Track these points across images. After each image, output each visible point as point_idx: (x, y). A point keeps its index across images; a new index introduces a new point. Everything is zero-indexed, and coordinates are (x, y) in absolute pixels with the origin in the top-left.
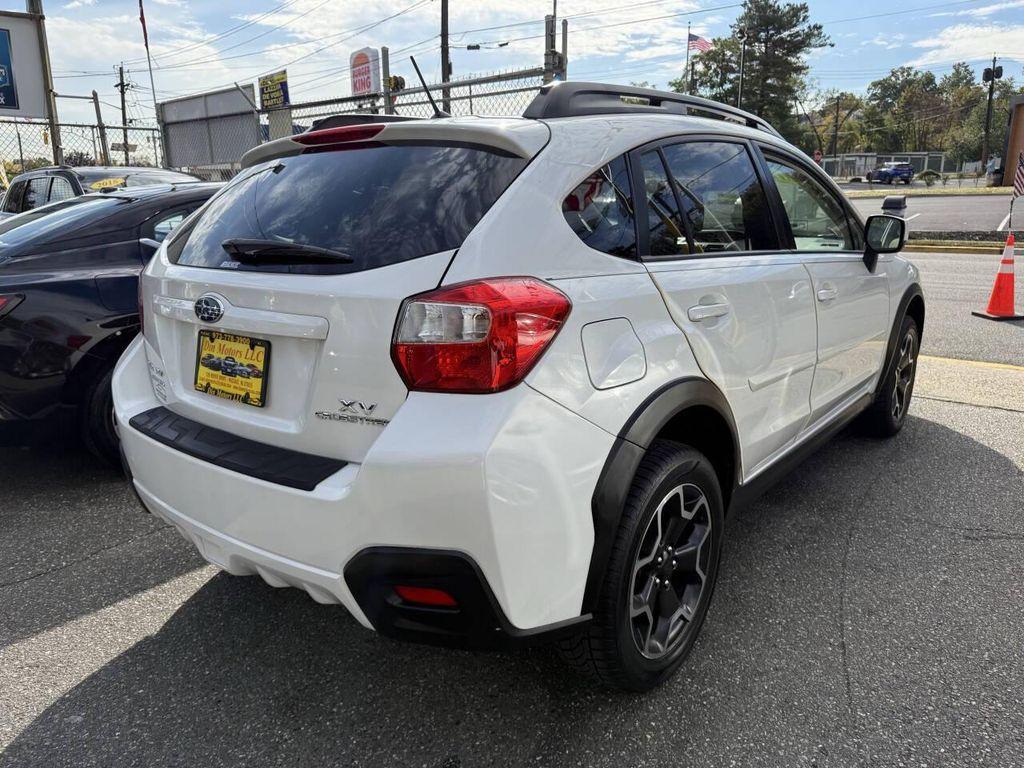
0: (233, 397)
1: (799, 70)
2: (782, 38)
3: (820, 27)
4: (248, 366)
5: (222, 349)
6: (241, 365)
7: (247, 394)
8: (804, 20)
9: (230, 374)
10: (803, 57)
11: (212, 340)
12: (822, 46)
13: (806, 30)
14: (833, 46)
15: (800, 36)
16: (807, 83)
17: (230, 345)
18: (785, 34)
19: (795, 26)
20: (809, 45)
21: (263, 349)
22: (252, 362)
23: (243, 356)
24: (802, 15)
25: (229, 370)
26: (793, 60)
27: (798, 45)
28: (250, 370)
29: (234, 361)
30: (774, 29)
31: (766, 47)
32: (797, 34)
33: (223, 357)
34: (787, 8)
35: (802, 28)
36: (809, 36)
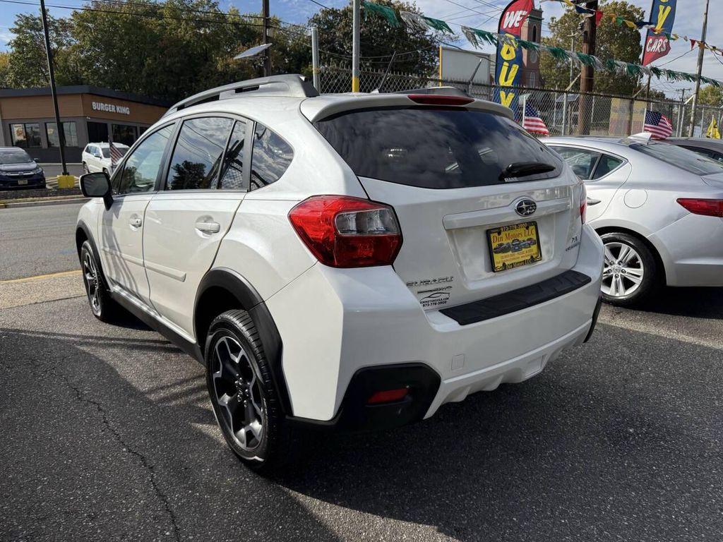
0: (524, 263)
4: (528, 240)
5: (508, 237)
6: (524, 241)
7: (532, 257)
9: (518, 250)
11: (499, 233)
17: (512, 232)
21: (534, 227)
22: (529, 237)
23: (523, 235)
25: (517, 248)
28: (529, 242)
29: (518, 240)
33: (510, 241)
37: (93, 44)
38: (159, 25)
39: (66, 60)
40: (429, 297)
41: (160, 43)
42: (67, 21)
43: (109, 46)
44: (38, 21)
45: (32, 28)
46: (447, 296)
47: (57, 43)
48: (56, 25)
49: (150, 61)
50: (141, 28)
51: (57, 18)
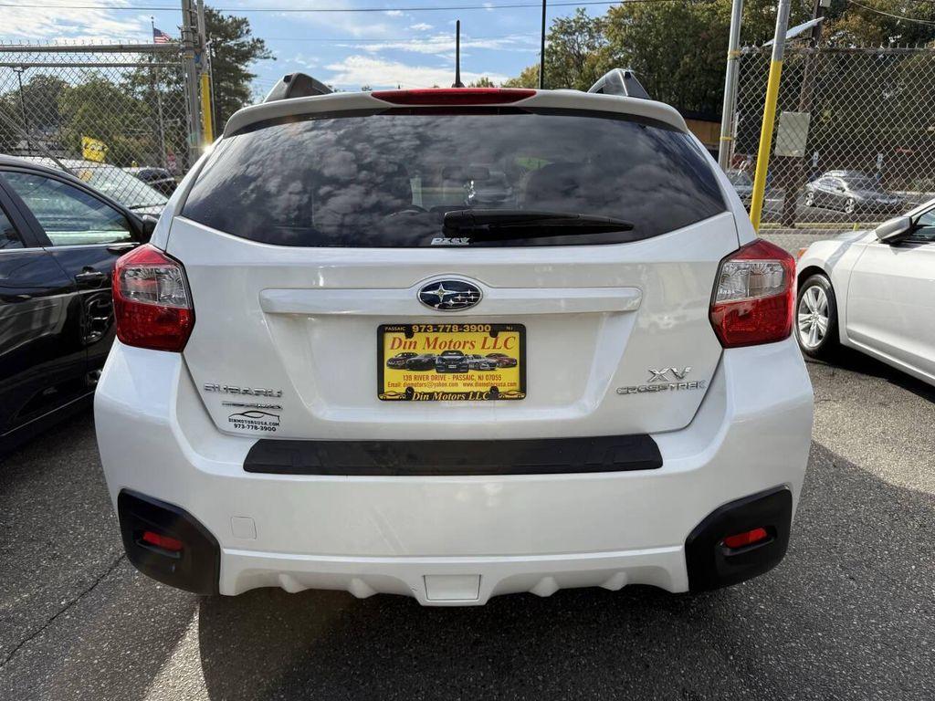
0: (469, 396)
1: (248, 77)
2: (230, 47)
3: (262, 42)
4: (490, 356)
5: (431, 345)
6: (476, 357)
7: (494, 388)
8: (247, 32)
9: (455, 371)
10: (250, 67)
11: (410, 335)
12: (265, 58)
13: (251, 42)
14: (275, 59)
15: (245, 46)
16: (252, 89)
17: (447, 337)
18: (232, 43)
19: (239, 37)
20: (254, 56)
22: (495, 352)
23: (478, 346)
24: (245, 28)
25: (452, 367)
26: (243, 67)
27: (245, 55)
28: (493, 361)
29: (460, 354)
30: (221, 36)
31: (216, 53)
32: (243, 45)
33: (436, 352)
34: (230, 19)
35: (247, 39)
36: (254, 47)
37: (624, 43)
38: (708, 9)
39: (593, 67)
40: (242, 414)
41: (704, 34)
42: (603, 20)
43: (642, 44)
44: (573, 24)
45: (565, 33)
46: (275, 420)
47: (588, 47)
48: (591, 26)
49: (688, 60)
50: (686, 16)
51: (592, 18)
